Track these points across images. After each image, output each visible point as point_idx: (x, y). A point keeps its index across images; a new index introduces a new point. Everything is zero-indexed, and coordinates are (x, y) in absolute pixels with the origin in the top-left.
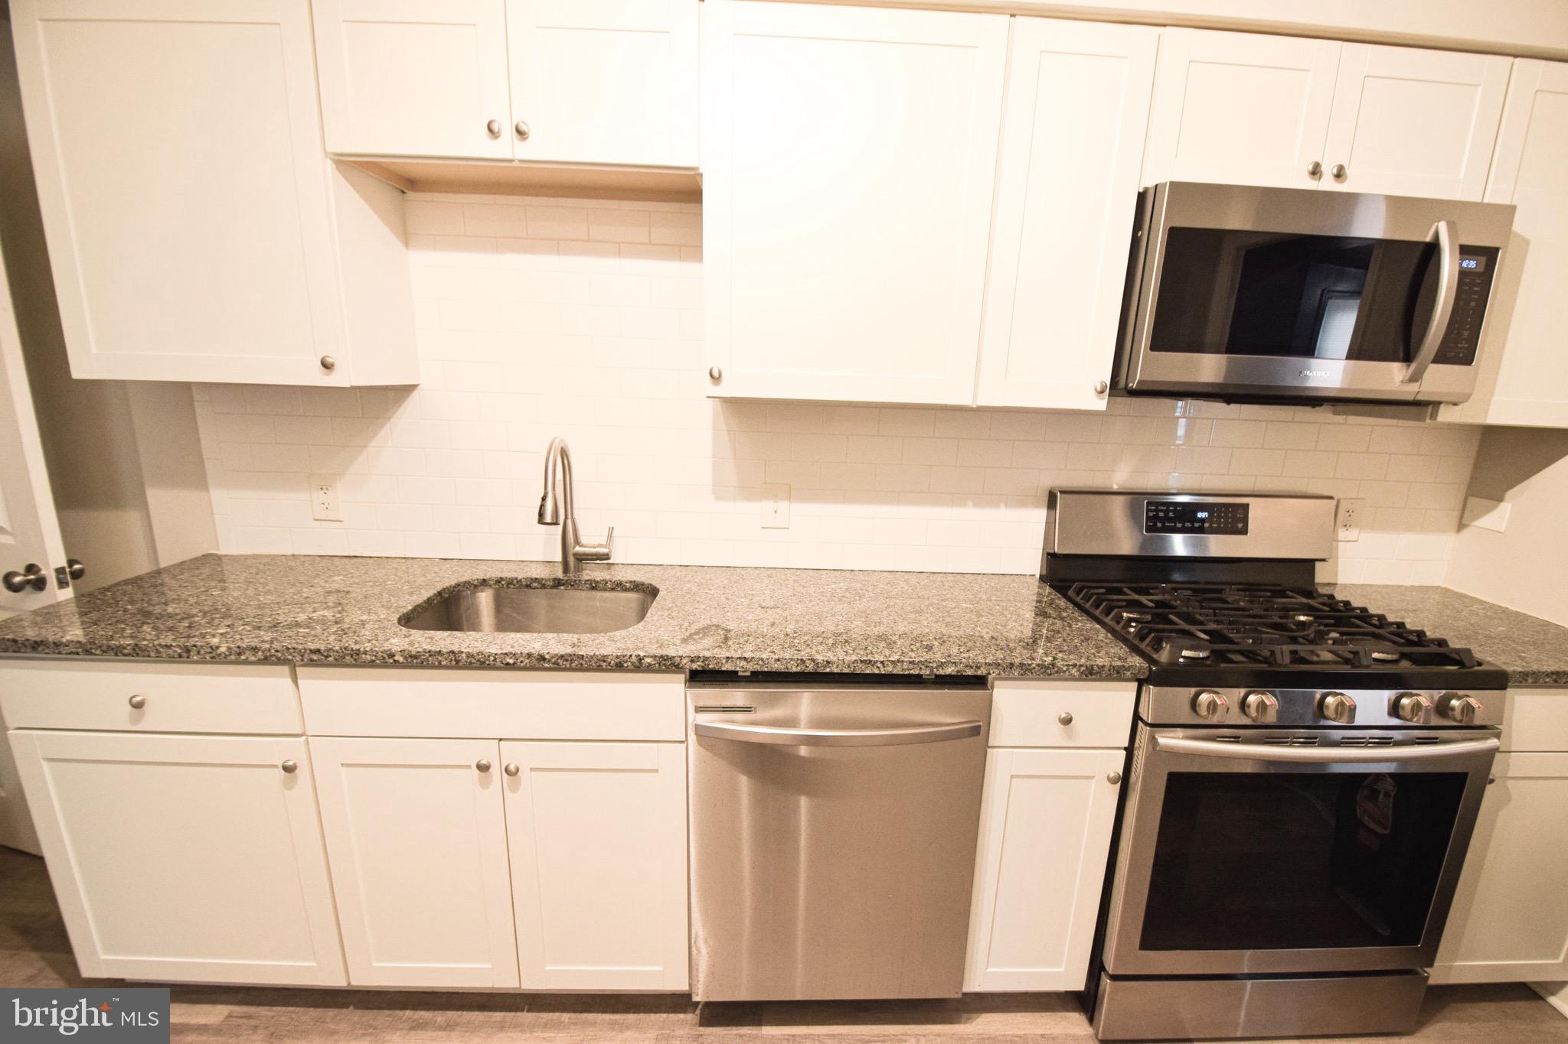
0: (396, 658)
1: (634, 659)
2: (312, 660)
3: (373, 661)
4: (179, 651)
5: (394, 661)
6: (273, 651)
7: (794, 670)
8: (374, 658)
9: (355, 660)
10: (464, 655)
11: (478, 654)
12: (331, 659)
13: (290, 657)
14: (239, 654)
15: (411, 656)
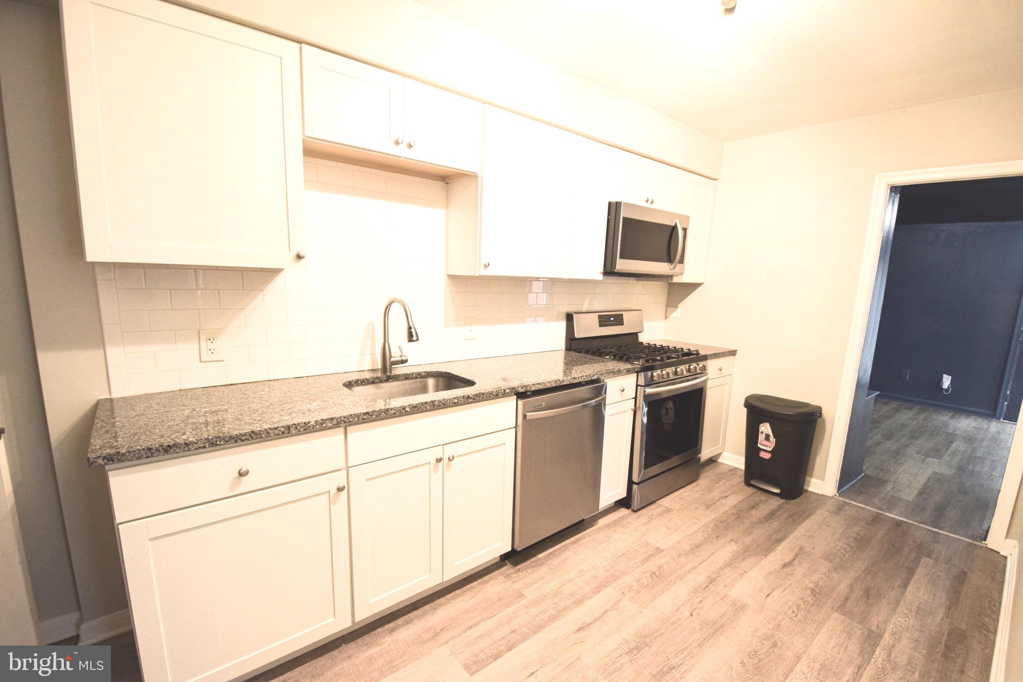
0: (406, 410)
1: (503, 391)
2: (364, 419)
3: (395, 413)
4: (283, 430)
5: (405, 411)
6: (342, 418)
7: (554, 385)
8: (395, 411)
9: (386, 414)
10: (437, 402)
11: (443, 400)
12: (374, 416)
13: (352, 420)
14: (322, 424)
15: (413, 407)
